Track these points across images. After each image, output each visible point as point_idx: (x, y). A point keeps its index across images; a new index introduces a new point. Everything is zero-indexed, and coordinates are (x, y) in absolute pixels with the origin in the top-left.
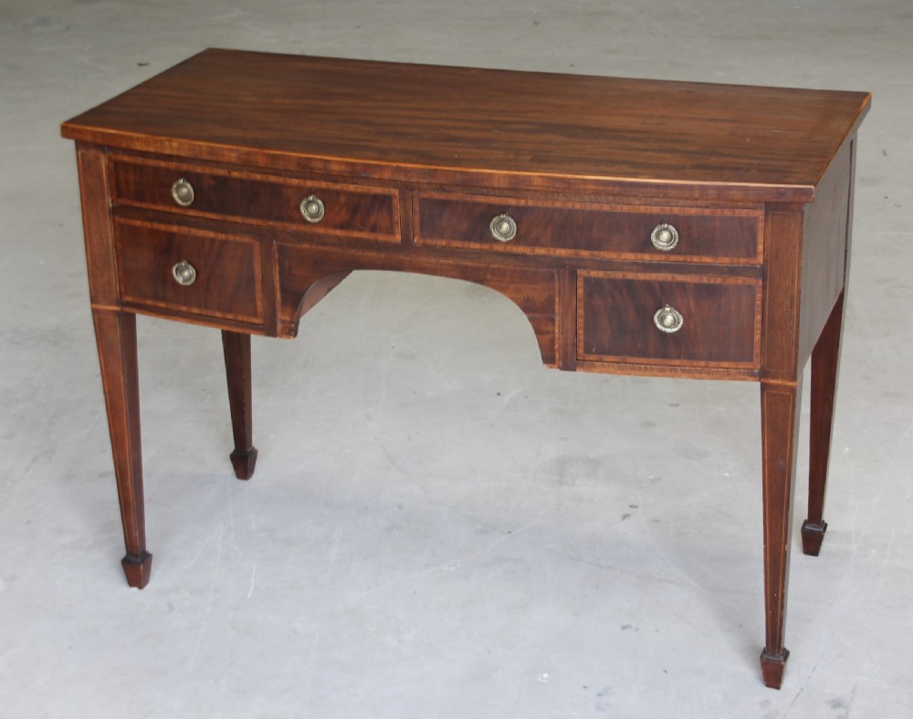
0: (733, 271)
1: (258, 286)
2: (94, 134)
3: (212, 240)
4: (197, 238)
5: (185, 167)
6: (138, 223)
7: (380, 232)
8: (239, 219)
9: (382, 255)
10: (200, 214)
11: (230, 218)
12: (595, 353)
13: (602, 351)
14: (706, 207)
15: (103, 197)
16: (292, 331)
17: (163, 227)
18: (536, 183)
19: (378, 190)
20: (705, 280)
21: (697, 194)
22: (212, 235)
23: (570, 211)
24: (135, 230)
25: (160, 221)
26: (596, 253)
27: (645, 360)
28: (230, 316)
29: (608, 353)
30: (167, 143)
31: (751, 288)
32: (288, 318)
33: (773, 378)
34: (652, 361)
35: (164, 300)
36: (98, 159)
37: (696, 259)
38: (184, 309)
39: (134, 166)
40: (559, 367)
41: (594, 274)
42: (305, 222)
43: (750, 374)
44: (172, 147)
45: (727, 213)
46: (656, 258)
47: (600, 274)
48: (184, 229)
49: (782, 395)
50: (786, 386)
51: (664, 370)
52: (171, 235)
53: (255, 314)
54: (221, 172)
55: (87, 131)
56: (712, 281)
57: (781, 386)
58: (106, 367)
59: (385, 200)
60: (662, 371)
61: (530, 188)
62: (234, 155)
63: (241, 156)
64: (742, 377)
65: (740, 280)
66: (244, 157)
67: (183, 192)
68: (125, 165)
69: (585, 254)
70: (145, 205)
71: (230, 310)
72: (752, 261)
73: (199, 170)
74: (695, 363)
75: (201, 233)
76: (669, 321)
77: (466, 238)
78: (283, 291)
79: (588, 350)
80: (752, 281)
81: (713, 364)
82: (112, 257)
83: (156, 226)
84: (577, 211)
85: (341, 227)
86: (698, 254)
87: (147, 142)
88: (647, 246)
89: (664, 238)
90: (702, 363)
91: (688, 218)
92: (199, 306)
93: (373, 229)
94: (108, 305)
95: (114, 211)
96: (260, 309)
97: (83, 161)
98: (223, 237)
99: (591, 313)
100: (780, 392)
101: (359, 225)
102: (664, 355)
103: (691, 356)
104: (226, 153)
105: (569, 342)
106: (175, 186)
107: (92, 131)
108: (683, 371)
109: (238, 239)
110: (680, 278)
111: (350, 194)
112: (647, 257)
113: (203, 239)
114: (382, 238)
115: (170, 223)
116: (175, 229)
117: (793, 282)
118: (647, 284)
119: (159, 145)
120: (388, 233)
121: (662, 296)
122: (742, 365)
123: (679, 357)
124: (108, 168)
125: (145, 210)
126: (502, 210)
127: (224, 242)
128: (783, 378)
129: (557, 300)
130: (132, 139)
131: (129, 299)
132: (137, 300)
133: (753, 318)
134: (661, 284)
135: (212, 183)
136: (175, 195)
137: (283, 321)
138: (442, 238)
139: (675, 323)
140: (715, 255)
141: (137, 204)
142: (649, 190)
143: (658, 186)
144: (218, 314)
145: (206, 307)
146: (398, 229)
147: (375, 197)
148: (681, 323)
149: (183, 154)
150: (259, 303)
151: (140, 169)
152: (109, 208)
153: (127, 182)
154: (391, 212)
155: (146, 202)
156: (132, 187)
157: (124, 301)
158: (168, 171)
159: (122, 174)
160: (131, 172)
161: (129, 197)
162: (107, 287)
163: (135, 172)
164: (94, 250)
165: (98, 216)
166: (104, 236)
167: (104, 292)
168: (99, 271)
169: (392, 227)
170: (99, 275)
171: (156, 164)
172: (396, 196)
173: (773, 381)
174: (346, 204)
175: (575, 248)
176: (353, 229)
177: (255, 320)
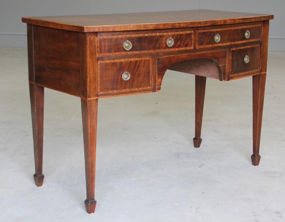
0: (257, 43)
1: (151, 74)
3: (136, 61)
4: (131, 62)
5: (129, 36)
6: (108, 61)
7: (188, 46)
8: (146, 51)
9: (188, 55)
10: (133, 52)
11: (143, 52)
12: (233, 74)
13: (235, 73)
15: (96, 54)
16: (159, 89)
17: (118, 61)
18: (228, 22)
19: (188, 32)
20: (252, 46)
22: (136, 59)
23: (230, 30)
24: (107, 65)
25: (117, 59)
26: (235, 42)
27: (242, 73)
28: (140, 89)
30: (128, 26)
35: (117, 89)
36: (95, 39)
38: (124, 90)
39: (108, 40)
40: (226, 80)
41: (233, 49)
42: (168, 47)
43: (258, 72)
45: (256, 26)
47: (235, 49)
48: (126, 60)
49: (264, 76)
51: (245, 75)
52: (121, 63)
53: (149, 86)
54: (141, 35)
55: (96, 27)
59: (190, 35)
63: (154, 26)
65: (257, 45)
66: (155, 27)
67: (127, 45)
68: (104, 40)
69: (233, 43)
70: (111, 54)
71: (140, 86)
72: (259, 39)
73: (133, 36)
75: (132, 60)
76: (247, 59)
77: (209, 44)
80: (259, 45)
83: (116, 61)
84: (232, 30)
85: (178, 47)
86: (252, 39)
88: (244, 38)
89: (247, 35)
91: (252, 28)
92: (129, 88)
93: (186, 46)
94: (94, 97)
96: (151, 83)
97: (89, 41)
98: (140, 59)
99: (233, 61)
101: (182, 45)
104: (149, 26)
105: (229, 72)
106: (125, 43)
107: (98, 27)
109: (145, 59)
110: (248, 47)
111: (181, 35)
112: (244, 42)
113: (133, 62)
114: (188, 48)
116: (123, 60)
117: (267, 43)
118: (243, 50)
120: (190, 46)
121: (246, 52)
122: (257, 70)
124: (97, 42)
126: (217, 32)
127: (140, 61)
128: (264, 71)
131: (102, 93)
132: (105, 93)
133: (259, 56)
134: (245, 49)
135: (137, 40)
136: (124, 47)
137: (157, 85)
138: (203, 45)
140: (254, 39)
141: (108, 54)
144: (137, 89)
145: (132, 87)
146: (193, 45)
147: (187, 35)
148: (249, 60)
149: (134, 29)
150: (151, 81)
151: (110, 40)
152: (97, 58)
153: (105, 47)
154: (191, 39)
155: (112, 52)
156: (107, 48)
157: (99, 94)
158: (121, 38)
159: (103, 44)
160: (107, 42)
161: (105, 52)
162: (94, 90)
163: (108, 42)
164: (90, 76)
165: (93, 62)
166: (94, 70)
167: (93, 93)
168: (92, 84)
169: (191, 43)
170: (92, 86)
171: (117, 37)
172: (192, 33)
173: (262, 73)
174: (179, 39)
175: (231, 41)
176: (181, 47)
177: (149, 88)
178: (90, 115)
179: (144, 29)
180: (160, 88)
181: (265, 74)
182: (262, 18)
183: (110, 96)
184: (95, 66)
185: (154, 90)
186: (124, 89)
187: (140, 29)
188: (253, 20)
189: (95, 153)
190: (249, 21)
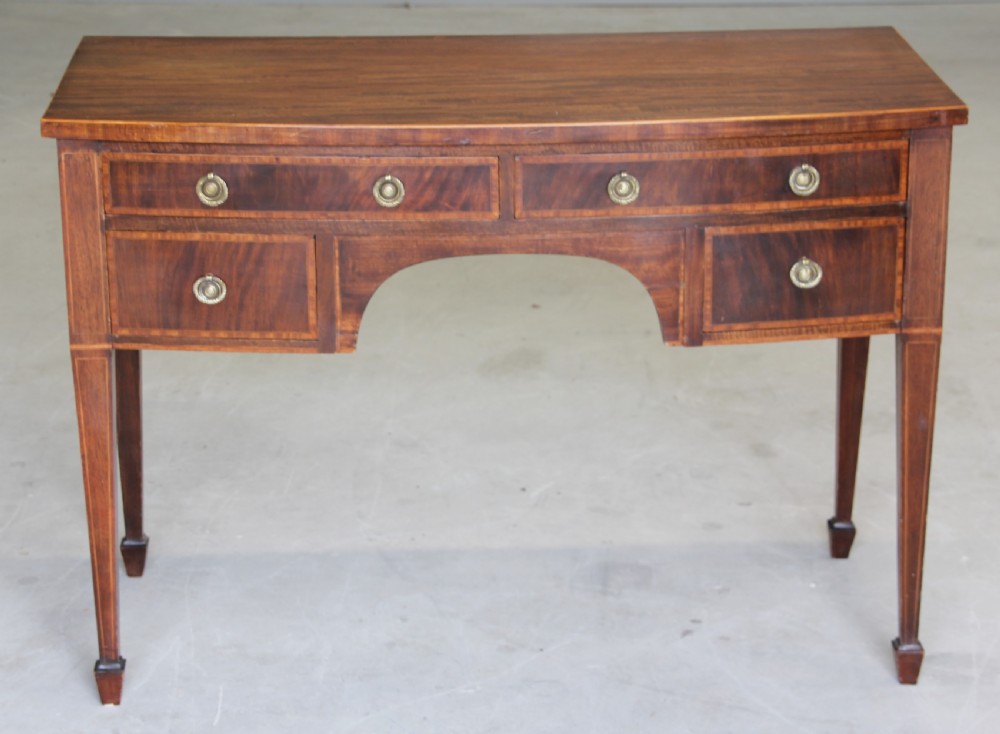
0: (873, 212)
1: (312, 293)
2: (91, 128)
3: (250, 245)
4: (228, 244)
5: (215, 158)
6: (144, 236)
7: (474, 210)
8: (288, 215)
9: (475, 238)
10: (235, 214)
11: (276, 214)
12: (724, 322)
13: (733, 319)
14: (849, 142)
15: (94, 207)
16: (351, 344)
17: (179, 236)
18: (669, 132)
19: (472, 160)
20: (845, 224)
21: (845, 128)
22: (250, 237)
23: (701, 161)
24: (139, 245)
25: (176, 229)
26: (727, 206)
27: (778, 324)
28: (272, 336)
29: (738, 320)
30: (200, 129)
31: (892, 229)
32: (350, 328)
33: (917, 326)
34: (786, 323)
35: (178, 326)
36: (89, 160)
37: (836, 203)
38: (205, 334)
39: (141, 165)
40: (683, 344)
41: (723, 231)
42: (379, 208)
43: (891, 325)
44: (207, 134)
45: (870, 146)
46: (793, 205)
47: (731, 231)
48: (211, 236)
49: (925, 345)
50: (930, 335)
51: (800, 333)
52: (191, 245)
53: (307, 329)
54: (265, 159)
55: (81, 125)
56: (852, 225)
57: (925, 335)
58: (87, 423)
59: (481, 171)
60: (798, 333)
61: (661, 138)
62: (294, 134)
63: (303, 136)
64: (882, 329)
65: (881, 221)
66: (305, 137)
67: (212, 190)
68: (127, 164)
69: (715, 208)
70: (154, 212)
71: (272, 328)
72: (894, 198)
73: (234, 160)
74: (832, 320)
75: (234, 237)
76: (806, 275)
77: (580, 204)
78: (344, 294)
79: (716, 321)
80: (893, 220)
81: (851, 319)
82: (102, 282)
83: (169, 236)
84: (707, 161)
85: (426, 209)
86: (838, 196)
87: (171, 131)
88: (786, 192)
89: (803, 181)
90: (840, 320)
91: (829, 156)
92: (228, 328)
93: (465, 207)
94: (95, 343)
95: (107, 225)
96: (312, 321)
97: (67, 165)
98: (266, 238)
99: (720, 275)
100: (923, 342)
101: (447, 205)
102: (799, 315)
103: (828, 313)
104: (283, 134)
105: (696, 312)
106: (201, 183)
107: (88, 125)
108: (820, 331)
109: (286, 238)
110: (819, 225)
111: (438, 169)
112: (783, 205)
113: (238, 245)
114: (476, 217)
115: (191, 229)
116: (197, 236)
117: (940, 216)
118: (783, 236)
119: (187, 133)
120: (483, 210)
121: (800, 246)
122: (883, 317)
123: (815, 316)
124: (101, 170)
125: (155, 217)
126: (622, 167)
127: (265, 246)
128: (927, 325)
129: (682, 267)
130: (147, 128)
131: (125, 332)
132: (137, 333)
133: (894, 263)
134: (798, 234)
135: (252, 174)
136: (201, 195)
137: (342, 332)
138: (550, 208)
139: (813, 276)
140: (856, 195)
141: (143, 212)
142: (794, 127)
143: (804, 122)
144: (256, 336)
145: (238, 328)
146: (495, 206)
147: (468, 169)
148: (820, 275)
149: (222, 141)
150: (312, 314)
151: (151, 167)
152: (102, 221)
153: (129, 186)
154: (488, 184)
155: (155, 207)
156: (136, 191)
157: (117, 336)
158: (190, 165)
159: (122, 176)
160: (136, 173)
161: (131, 204)
162: (94, 321)
163: (141, 172)
164: (78, 276)
165: (86, 233)
166: (92, 256)
167: (90, 328)
168: (84, 301)
169: (489, 202)
170: (84, 307)
171: (173, 159)
172: (493, 165)
173: (916, 331)
174: (431, 181)
175: (706, 201)
176: (440, 210)
177: (305, 336)
178: (83, 397)
179: (261, 141)
180: (354, 341)
181: (938, 338)
182: (886, 121)
183: (157, 346)
184: (94, 245)
185: (327, 345)
186: (207, 328)
187: (245, 142)
188: (819, 128)
189: (110, 517)
190: (796, 130)
